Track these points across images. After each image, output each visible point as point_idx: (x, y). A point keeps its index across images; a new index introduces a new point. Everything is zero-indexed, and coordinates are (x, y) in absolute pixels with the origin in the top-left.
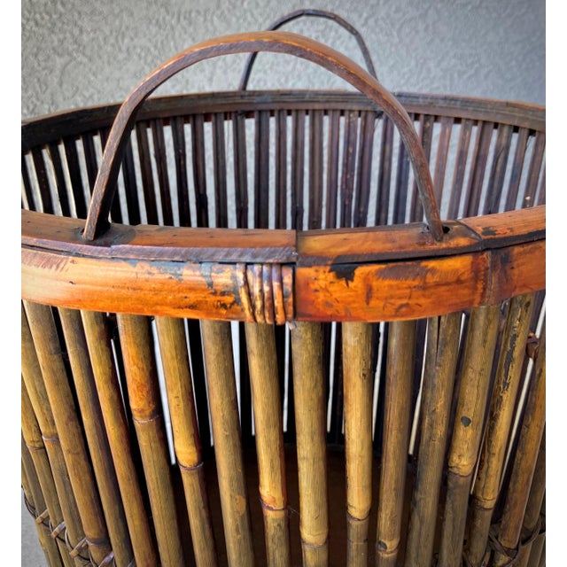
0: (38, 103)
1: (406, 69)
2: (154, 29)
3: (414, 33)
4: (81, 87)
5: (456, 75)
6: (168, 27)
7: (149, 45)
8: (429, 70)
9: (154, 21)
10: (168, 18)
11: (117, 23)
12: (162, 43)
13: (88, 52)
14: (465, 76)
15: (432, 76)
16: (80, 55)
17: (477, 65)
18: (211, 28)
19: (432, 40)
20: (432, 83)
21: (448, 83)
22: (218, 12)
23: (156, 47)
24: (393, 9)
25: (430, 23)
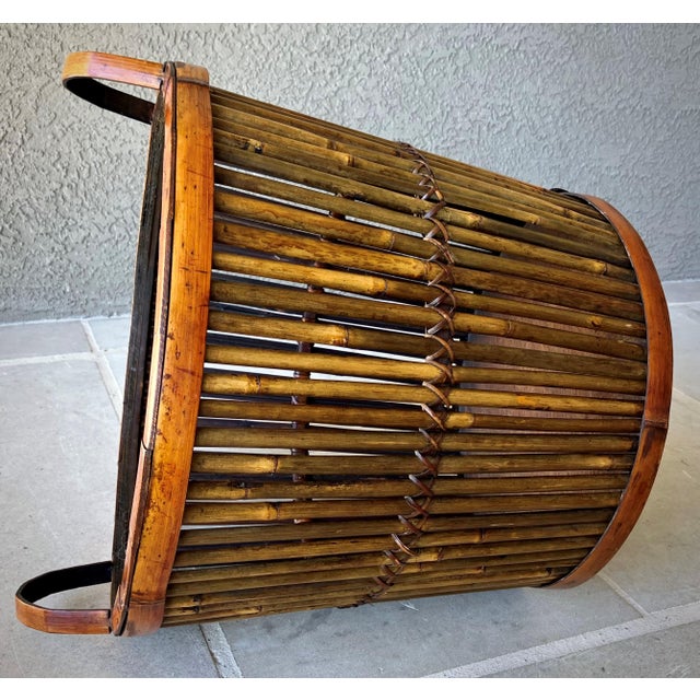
0: (10, 130)
1: (430, 118)
3: (442, 75)
4: (59, 114)
5: (485, 128)
6: (164, 49)
8: (455, 120)
9: (147, 43)
10: (163, 38)
11: (104, 40)
14: (496, 130)
15: (458, 127)
17: (509, 118)
18: (211, 53)
19: (462, 85)
20: (458, 135)
21: (475, 137)
22: (222, 36)
24: (421, 45)
25: (461, 65)
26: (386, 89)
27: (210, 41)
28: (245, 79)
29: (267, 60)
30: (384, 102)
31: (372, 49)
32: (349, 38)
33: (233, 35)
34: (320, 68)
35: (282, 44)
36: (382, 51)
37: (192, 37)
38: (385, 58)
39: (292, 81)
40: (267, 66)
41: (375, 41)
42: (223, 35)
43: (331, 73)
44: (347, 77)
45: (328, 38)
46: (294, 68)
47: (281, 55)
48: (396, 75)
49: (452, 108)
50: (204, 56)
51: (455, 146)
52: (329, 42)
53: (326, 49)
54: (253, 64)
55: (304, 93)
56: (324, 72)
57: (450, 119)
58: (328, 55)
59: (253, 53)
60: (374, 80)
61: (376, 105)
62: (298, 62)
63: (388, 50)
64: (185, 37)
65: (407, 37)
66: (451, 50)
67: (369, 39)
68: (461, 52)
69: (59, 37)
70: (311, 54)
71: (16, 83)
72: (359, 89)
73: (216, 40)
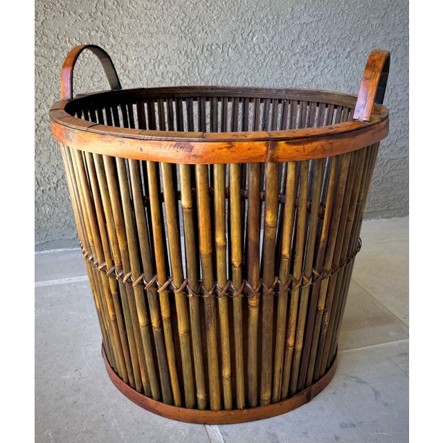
2: (183, 59)
7: (178, 70)
8: (397, 94)
9: (183, 53)
10: (194, 49)
12: (189, 69)
13: (132, 76)
15: (399, 99)
16: (126, 77)
18: (227, 58)
19: (401, 70)
23: (183, 72)
24: (371, 45)
25: (400, 56)
26: (347, 75)
27: (226, 49)
28: (250, 74)
29: (264, 61)
30: (346, 85)
31: (337, 49)
32: (321, 43)
33: (242, 44)
34: (301, 64)
35: (275, 49)
36: (344, 50)
37: (213, 47)
38: (346, 55)
39: (282, 74)
40: (265, 65)
41: (339, 43)
42: (235, 45)
43: (309, 67)
44: (320, 69)
45: (307, 43)
46: (283, 65)
47: (274, 57)
48: (354, 66)
49: (394, 86)
50: (222, 60)
51: (398, 112)
52: (307, 46)
53: (305, 52)
54: (255, 63)
55: (290, 81)
56: (304, 66)
57: (393, 94)
58: (306, 54)
59: (255, 56)
60: (339, 70)
61: (340, 86)
62: (286, 61)
63: (348, 49)
64: (209, 47)
65: (361, 40)
66: (392, 46)
67: (335, 43)
68: (400, 48)
69: (126, 52)
70: (294, 55)
71: (97, 84)
72: (329, 76)
73: (230, 49)
